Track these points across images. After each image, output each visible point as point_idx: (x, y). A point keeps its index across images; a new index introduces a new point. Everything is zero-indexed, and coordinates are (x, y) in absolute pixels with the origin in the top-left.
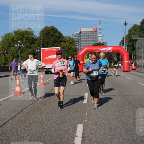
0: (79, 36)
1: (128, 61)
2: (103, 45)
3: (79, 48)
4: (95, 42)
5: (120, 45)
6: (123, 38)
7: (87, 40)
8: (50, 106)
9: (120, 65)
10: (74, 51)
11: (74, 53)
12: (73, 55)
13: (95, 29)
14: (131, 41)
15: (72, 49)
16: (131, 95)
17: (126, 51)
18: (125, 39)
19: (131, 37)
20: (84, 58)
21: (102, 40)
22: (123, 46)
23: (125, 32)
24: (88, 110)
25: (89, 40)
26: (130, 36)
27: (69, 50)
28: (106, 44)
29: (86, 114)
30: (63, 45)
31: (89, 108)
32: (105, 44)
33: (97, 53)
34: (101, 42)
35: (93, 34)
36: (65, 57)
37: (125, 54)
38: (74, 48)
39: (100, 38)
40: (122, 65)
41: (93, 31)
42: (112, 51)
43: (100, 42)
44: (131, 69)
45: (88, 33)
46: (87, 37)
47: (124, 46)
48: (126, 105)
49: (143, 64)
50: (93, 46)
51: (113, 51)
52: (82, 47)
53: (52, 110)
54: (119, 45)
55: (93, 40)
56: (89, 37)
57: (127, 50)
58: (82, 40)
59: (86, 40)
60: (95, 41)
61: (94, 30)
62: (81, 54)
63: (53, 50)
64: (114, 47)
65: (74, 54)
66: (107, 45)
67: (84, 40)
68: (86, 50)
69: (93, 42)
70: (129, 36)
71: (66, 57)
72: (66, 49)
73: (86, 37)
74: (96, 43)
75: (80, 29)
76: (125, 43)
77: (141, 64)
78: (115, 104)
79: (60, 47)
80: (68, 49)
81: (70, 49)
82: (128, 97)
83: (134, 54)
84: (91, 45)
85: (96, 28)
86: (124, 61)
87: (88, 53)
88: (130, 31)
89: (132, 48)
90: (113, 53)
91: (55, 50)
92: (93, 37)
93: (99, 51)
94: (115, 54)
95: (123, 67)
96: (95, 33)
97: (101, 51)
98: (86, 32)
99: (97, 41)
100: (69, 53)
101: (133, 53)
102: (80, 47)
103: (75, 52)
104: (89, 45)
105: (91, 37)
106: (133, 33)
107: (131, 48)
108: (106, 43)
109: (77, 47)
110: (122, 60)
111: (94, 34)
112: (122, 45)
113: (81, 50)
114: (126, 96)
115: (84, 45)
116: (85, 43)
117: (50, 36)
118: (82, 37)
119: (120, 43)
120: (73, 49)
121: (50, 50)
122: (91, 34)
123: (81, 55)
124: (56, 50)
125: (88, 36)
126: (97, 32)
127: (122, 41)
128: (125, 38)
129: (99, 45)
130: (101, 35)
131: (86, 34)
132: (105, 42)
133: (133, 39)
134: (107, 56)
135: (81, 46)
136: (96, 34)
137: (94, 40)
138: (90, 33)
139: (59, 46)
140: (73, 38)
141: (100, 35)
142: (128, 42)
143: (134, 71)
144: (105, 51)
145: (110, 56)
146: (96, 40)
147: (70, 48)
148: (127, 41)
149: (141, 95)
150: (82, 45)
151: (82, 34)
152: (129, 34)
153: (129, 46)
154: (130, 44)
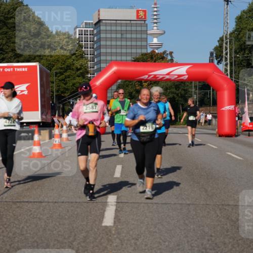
0: (95, 32)
1: (232, 107)
2: (163, 58)
3: (96, 67)
4: (139, 51)
5: (211, 61)
6: (221, 40)
7: (119, 43)
8: (5, 234)
9: (209, 117)
10: (79, 76)
11: (79, 80)
12: (78, 85)
13: (141, 14)
14: (242, 48)
15: (73, 69)
17: (229, 77)
18: (226, 44)
19: (241, 38)
20: (109, 95)
21: (161, 45)
22: (219, 62)
23: (226, 24)
24: (116, 246)
25: (124, 43)
26: (241, 35)
27: (66, 71)
28: (172, 57)
30: (49, 58)
31: (117, 240)
32: (169, 58)
33: (146, 81)
34: (157, 51)
35: (134, 28)
36: (53, 92)
37: (225, 86)
38: (81, 65)
39: (155, 41)
40: (214, 117)
41: (135, 18)
42: (187, 76)
43: (153, 52)
44: (240, 130)
45: (121, 25)
46: (119, 36)
47: (224, 62)
48: (226, 233)
50: (135, 61)
51: (192, 78)
52: (103, 65)
53: (8, 247)
54: (208, 62)
55: (134, 43)
56: (124, 36)
57: (231, 76)
58: (103, 43)
59: (114, 43)
60: (141, 47)
61: (138, 16)
62: (98, 83)
63: (18, 70)
64: (195, 65)
65: (80, 83)
66: (175, 60)
67: (109, 43)
68: (115, 73)
69: (134, 51)
70: (237, 34)
71: (57, 91)
72: (57, 69)
73: (114, 36)
74: (142, 55)
75: (99, 11)
76: (227, 54)
78: (194, 230)
79: (40, 62)
80: (61, 68)
81: (68, 68)
82: (230, 210)
84: (129, 58)
85: (145, 11)
86: (223, 107)
87: (120, 81)
88: (239, 19)
90: (191, 82)
91: (24, 70)
92: (134, 36)
93: (149, 76)
94: (195, 87)
95: (218, 122)
96: (141, 25)
97: (156, 75)
98: (116, 22)
99: (146, 47)
100: (64, 80)
102: (96, 63)
103: (84, 77)
104: (124, 58)
105: (129, 36)
106: (248, 27)
108: (171, 53)
109: (89, 63)
110: (215, 103)
111: (139, 29)
112: (216, 62)
113: (101, 71)
114: (226, 205)
115: (109, 58)
116: (111, 54)
117: (10, 29)
118: (103, 35)
119: (212, 54)
120: (78, 70)
121: (9, 70)
122: (129, 28)
123: (98, 87)
124: (26, 69)
125: (121, 32)
126: (146, 22)
127: (216, 49)
128: (224, 42)
129: (152, 58)
130: (158, 32)
131: (114, 28)
132: (168, 52)
133: (248, 43)
134: (174, 90)
135: (99, 62)
136: (144, 29)
137: (139, 43)
138: (126, 25)
139: (37, 58)
140: (77, 36)
141: (155, 30)
142: (233, 50)
143: (249, 135)
144: (167, 77)
145: (183, 92)
146: (144, 43)
147: (68, 66)
148: (231, 50)
150: (103, 58)
151: (102, 28)
152: (239, 29)
153: (237, 63)
154: (238, 57)
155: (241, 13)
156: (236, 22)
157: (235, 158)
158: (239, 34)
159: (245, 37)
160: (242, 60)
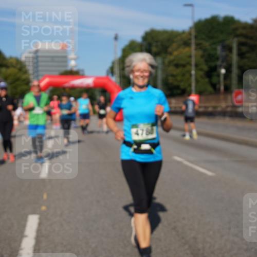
2: (78, 73)
5: (108, 75)
6: (113, 63)
7: (50, 64)
22: (112, 75)
27: (16, 81)
29: (45, 196)
33: (67, 88)
37: (116, 90)
43: (72, 69)
50: (60, 75)
51: (96, 85)
55: (60, 64)
58: (40, 64)
64: (98, 78)
67: (43, 64)
68: (48, 82)
74: (65, 71)
84: (57, 73)
87: (50, 87)
103: (27, 85)
115: (44, 73)
118: (40, 59)
129: (71, 73)
135: (37, 75)
147: (17, 78)
150: (40, 73)
151: (39, 54)
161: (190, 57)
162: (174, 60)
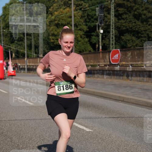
14: (7, 26)
16: (4, 119)
19: (6, 20)
26: (6, 18)
44: (6, 75)
49: (27, 66)
57: (1, 43)
77: (23, 67)
83: (13, 50)
88: (5, 9)
89: (10, 39)
101: (10, 48)
107: (7, 39)
143: (12, 78)
149: (20, 118)
152: (4, 14)
153: (4, 35)
154: (5, 32)
155: (6, 5)
156: (3, 10)
157: (3, 92)
158: (5, 18)
159: (9, 20)
160: (8, 34)
161: (71, 17)
162: (55, 20)
